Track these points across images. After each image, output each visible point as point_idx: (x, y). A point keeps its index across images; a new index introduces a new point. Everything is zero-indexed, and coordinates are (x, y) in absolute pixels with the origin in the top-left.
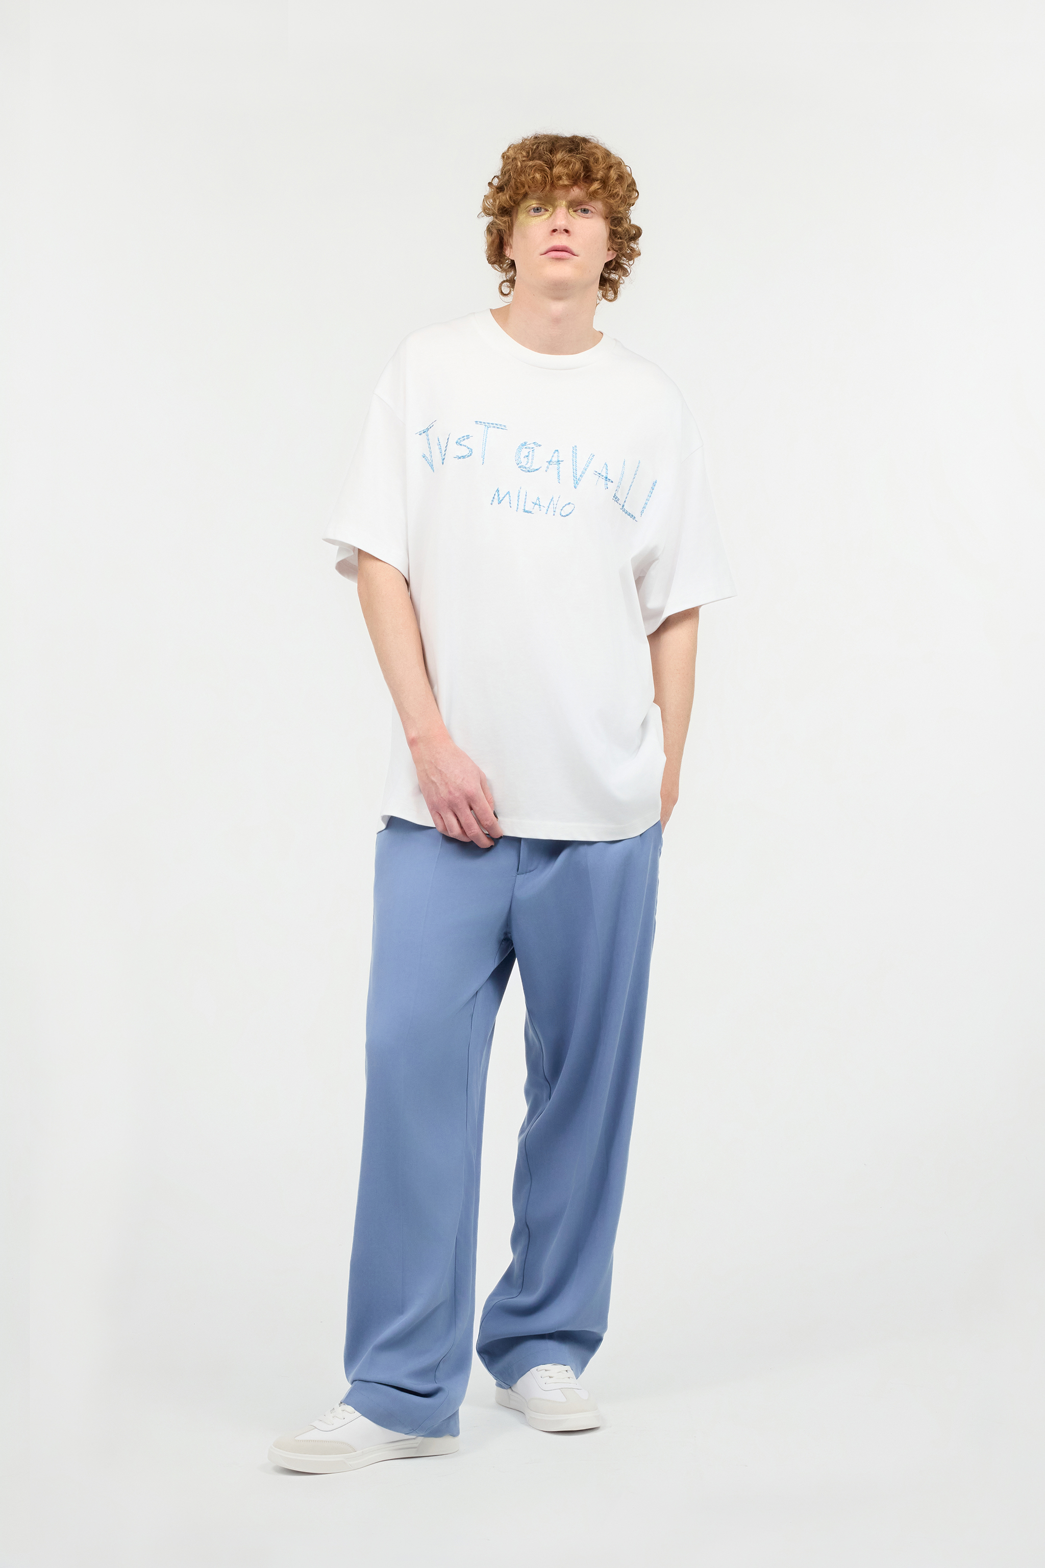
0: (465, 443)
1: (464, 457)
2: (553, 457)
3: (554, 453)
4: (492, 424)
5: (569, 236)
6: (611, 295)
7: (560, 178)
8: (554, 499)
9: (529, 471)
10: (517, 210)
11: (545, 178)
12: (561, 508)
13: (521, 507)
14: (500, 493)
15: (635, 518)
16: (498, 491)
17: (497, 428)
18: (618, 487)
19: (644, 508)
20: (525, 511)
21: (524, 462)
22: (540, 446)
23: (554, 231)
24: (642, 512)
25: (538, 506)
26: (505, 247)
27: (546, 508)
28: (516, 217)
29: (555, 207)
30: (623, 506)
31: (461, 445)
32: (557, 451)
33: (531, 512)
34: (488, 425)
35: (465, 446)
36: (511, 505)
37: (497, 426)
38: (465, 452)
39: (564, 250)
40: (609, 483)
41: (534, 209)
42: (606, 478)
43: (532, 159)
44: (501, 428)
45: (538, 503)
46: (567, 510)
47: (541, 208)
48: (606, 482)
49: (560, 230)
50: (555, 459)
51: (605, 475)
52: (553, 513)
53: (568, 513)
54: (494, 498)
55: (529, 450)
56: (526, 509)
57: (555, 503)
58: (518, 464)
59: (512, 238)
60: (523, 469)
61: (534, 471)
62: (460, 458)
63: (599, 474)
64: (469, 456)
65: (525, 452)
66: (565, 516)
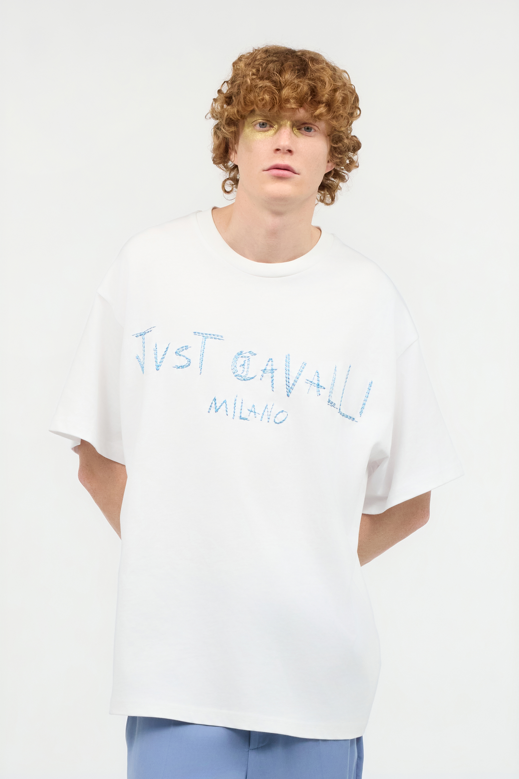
0: (184, 353)
1: (182, 367)
2: (267, 365)
3: (269, 361)
4: (210, 335)
5: (292, 155)
6: (328, 199)
7: (287, 100)
8: (268, 407)
9: (244, 380)
10: (244, 123)
11: (273, 99)
12: (275, 416)
13: (237, 414)
14: (217, 401)
15: (354, 419)
16: (215, 400)
17: (215, 338)
18: (331, 392)
19: (363, 408)
20: (241, 418)
21: (240, 371)
22: (255, 354)
23: (278, 150)
24: (361, 413)
25: (254, 414)
26: (230, 150)
27: (261, 415)
28: (243, 129)
29: (280, 126)
30: (340, 409)
31: (180, 355)
32: (272, 359)
33: (246, 419)
34: (206, 336)
35: (184, 356)
36: (228, 413)
37: (215, 337)
38: (185, 362)
39: (287, 169)
40: (321, 390)
41: (260, 123)
42: (318, 385)
43: (262, 78)
44: (219, 339)
45: (253, 410)
46: (281, 417)
47: (266, 123)
48: (318, 389)
49: (283, 150)
50: (269, 368)
51: (316, 382)
52: (267, 420)
53: (281, 421)
54: (211, 406)
55: (245, 359)
56: (242, 416)
57: (269, 411)
58: (234, 373)
59: (238, 145)
60: (239, 378)
61: (249, 380)
62: (179, 368)
63: (311, 382)
64: (187, 366)
65: (241, 361)
66: (278, 423)
